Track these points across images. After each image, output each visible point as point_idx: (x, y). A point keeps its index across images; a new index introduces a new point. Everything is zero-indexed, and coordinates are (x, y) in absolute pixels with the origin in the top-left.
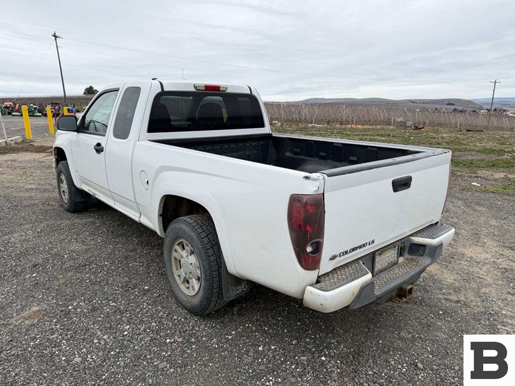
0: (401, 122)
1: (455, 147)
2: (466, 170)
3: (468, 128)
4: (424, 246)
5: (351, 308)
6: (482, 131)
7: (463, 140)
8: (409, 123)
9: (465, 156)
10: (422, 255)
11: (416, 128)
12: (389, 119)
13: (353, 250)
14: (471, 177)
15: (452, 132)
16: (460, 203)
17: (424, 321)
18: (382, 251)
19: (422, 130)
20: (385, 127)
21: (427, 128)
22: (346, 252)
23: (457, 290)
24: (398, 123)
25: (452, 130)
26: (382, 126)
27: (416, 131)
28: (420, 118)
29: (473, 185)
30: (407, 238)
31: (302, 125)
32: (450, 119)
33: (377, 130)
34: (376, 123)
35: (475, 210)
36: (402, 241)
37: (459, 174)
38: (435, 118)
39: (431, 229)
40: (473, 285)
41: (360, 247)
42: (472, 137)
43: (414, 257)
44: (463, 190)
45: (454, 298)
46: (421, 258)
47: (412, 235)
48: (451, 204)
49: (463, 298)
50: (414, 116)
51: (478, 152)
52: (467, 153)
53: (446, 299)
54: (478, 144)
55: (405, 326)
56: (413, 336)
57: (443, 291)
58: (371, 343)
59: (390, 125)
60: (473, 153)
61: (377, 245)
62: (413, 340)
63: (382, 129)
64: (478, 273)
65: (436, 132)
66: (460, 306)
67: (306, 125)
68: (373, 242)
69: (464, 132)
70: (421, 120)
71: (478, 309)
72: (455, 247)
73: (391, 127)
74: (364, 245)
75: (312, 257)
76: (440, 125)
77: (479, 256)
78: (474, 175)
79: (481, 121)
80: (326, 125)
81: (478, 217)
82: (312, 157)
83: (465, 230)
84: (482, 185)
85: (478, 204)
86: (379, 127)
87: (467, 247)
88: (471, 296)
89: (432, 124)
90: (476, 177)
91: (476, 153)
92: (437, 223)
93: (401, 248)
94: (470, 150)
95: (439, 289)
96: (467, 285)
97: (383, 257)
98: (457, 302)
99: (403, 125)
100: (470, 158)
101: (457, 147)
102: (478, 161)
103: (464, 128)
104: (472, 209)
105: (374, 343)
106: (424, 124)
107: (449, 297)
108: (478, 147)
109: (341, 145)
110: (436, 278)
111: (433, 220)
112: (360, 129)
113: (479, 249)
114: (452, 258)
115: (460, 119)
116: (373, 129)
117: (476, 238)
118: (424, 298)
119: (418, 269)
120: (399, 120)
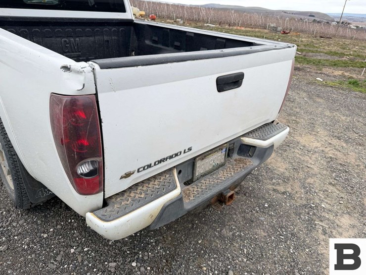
0: (274, 27)
1: (310, 49)
2: (315, 67)
3: (321, 35)
4: (254, 147)
5: (152, 229)
6: (331, 38)
7: (316, 44)
8: (279, 29)
9: (315, 56)
10: (251, 156)
11: (284, 33)
12: (265, 24)
13: (160, 162)
14: (317, 73)
15: (309, 37)
16: (305, 94)
17: (248, 216)
18: (204, 156)
19: (288, 34)
20: (261, 30)
21: (291, 33)
22: (149, 166)
23: (286, 180)
24: (271, 27)
25: (310, 36)
26: (259, 30)
27: (283, 35)
28: (288, 25)
29: (317, 80)
30: (237, 139)
31: (199, 24)
32: (309, 27)
33: (256, 32)
34: (256, 26)
35: (315, 102)
36: (232, 142)
37: (308, 70)
38: (299, 25)
39: (266, 128)
40: (301, 175)
41: (171, 157)
42: (323, 42)
43: (242, 157)
44: (309, 84)
45: (281, 189)
46: (250, 159)
47: (243, 136)
48: (297, 95)
49: (289, 190)
50: (284, 23)
51: (326, 53)
52: (317, 54)
53: (274, 190)
54: (326, 48)
55: (229, 221)
56: (233, 235)
57: (274, 181)
58: (190, 243)
59: (266, 29)
60: (322, 54)
61: (196, 152)
62: (232, 239)
63: (259, 32)
64: (307, 162)
65: (298, 36)
66: (285, 198)
67: (202, 24)
68: (190, 149)
69: (318, 38)
70: (289, 27)
71: (301, 202)
72: (292, 135)
73: (266, 31)
74: (176, 155)
75: (87, 180)
76: (302, 31)
77: (311, 144)
78: (319, 72)
79: (331, 31)
80: (218, 26)
81: (317, 108)
82: (168, 47)
83: (304, 119)
84: (324, 80)
85: (318, 96)
86: (257, 30)
87: (303, 135)
88: (297, 186)
89: (296, 30)
90: (321, 73)
91: (324, 54)
92: (273, 122)
93: (229, 150)
94: (320, 52)
95: (269, 179)
96: (296, 175)
97: (206, 160)
98: (284, 193)
99: (275, 29)
100: (319, 58)
101: (311, 49)
102: (324, 60)
103: (318, 35)
104: (313, 100)
105: (193, 242)
106: (291, 30)
107: (278, 188)
108: (326, 50)
109: (193, 35)
110: (270, 167)
111: (268, 120)
112: (243, 30)
113: (312, 138)
114: (288, 146)
115: (317, 28)
116: (253, 31)
117: (311, 128)
118: (254, 189)
119: (244, 172)
120: (272, 25)
